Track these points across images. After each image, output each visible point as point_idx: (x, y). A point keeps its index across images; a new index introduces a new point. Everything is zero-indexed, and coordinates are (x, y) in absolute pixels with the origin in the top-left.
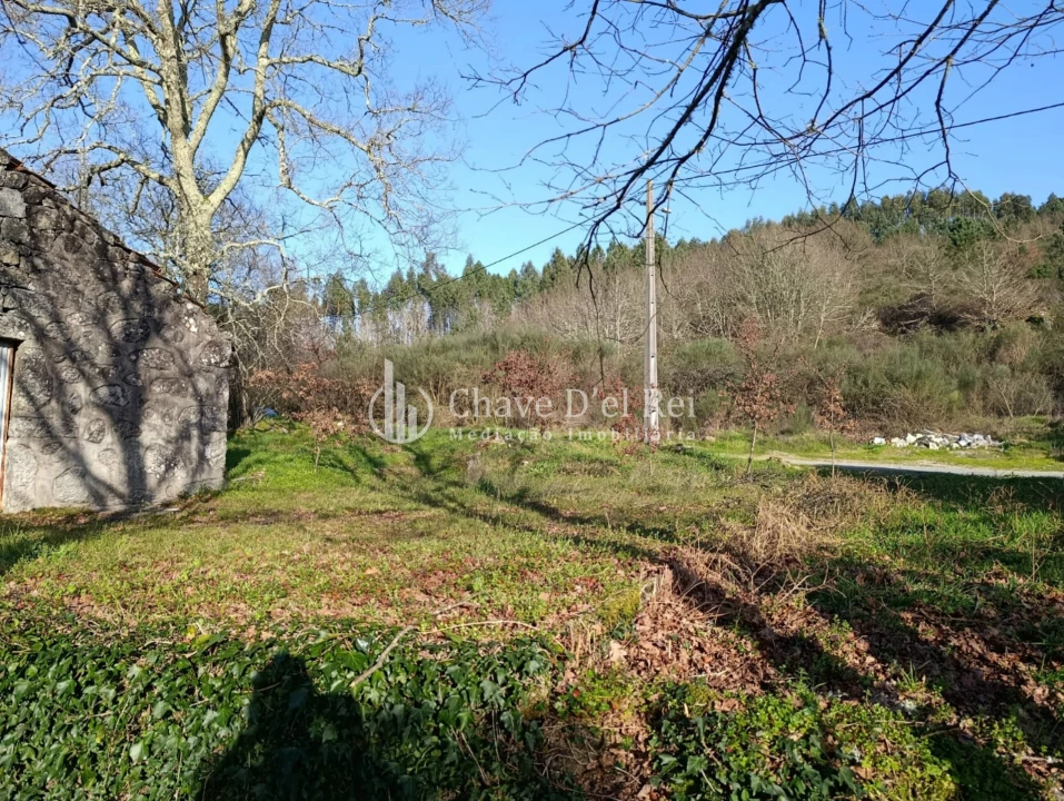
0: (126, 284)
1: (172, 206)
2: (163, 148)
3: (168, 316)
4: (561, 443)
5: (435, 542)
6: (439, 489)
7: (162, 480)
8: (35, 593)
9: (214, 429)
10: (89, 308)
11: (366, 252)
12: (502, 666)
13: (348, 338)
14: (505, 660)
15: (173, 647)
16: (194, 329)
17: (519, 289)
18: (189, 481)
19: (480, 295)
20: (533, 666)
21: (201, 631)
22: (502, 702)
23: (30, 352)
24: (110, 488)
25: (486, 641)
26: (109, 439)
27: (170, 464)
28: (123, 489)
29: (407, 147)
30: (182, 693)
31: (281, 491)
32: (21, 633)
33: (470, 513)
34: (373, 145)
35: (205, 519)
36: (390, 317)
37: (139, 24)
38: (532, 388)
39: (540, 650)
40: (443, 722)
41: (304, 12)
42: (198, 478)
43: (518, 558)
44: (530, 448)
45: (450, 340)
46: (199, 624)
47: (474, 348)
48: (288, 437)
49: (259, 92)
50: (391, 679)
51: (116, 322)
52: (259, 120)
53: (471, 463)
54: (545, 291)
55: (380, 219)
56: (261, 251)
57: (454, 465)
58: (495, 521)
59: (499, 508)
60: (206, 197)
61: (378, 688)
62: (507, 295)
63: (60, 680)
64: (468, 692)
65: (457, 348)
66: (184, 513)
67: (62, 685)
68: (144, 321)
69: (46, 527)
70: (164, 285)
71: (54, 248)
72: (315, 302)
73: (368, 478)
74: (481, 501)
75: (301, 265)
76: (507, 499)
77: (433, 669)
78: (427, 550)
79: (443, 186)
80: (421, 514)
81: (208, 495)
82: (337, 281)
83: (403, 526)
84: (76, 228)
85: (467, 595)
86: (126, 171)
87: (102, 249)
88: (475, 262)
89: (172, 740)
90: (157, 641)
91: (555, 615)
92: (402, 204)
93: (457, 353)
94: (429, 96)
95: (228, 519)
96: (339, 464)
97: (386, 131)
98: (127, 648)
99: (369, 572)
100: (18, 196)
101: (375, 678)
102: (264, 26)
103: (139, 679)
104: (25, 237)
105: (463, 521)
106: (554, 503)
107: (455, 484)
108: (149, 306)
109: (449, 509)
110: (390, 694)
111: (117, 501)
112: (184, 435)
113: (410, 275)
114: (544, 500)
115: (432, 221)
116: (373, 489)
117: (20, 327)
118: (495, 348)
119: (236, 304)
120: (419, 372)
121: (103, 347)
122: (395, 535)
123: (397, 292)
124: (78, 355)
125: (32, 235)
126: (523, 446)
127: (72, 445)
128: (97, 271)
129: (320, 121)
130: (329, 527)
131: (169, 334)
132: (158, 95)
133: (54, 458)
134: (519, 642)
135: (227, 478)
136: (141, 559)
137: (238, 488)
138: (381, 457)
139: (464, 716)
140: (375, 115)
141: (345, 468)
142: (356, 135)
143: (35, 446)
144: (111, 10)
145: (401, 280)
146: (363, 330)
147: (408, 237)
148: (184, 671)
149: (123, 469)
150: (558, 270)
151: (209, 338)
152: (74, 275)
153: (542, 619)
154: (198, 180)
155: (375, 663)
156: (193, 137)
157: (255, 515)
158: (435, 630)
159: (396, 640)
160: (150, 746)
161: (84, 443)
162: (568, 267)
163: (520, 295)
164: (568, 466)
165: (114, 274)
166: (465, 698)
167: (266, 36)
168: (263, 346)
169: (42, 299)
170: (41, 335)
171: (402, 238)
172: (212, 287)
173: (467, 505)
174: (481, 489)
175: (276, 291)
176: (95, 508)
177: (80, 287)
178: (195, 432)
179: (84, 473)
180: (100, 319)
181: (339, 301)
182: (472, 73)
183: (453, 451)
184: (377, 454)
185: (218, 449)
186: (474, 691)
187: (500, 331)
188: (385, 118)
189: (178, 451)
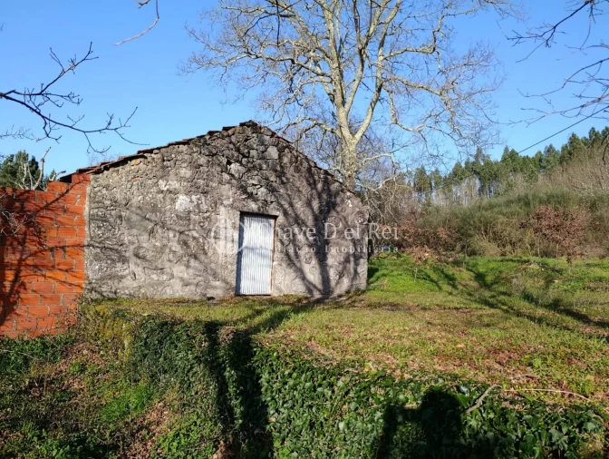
0: (320, 186)
1: (337, 143)
2: (333, 114)
3: (338, 200)
4: (584, 268)
5: (497, 331)
6: (494, 297)
7: (337, 283)
8: (292, 337)
9: (361, 257)
10: (304, 199)
11: (441, 153)
12: (565, 422)
13: (429, 204)
14: (567, 418)
15: (358, 374)
16: (350, 206)
17: (544, 164)
18: (350, 284)
19: (515, 170)
20: (590, 426)
21: (371, 368)
22: (566, 446)
23: (281, 221)
24: (315, 287)
25: (551, 402)
26: (314, 262)
27: (341, 275)
28: (320, 287)
29: (464, 87)
30: (364, 400)
31: (397, 292)
32: (290, 356)
33: (519, 314)
34: (443, 91)
35: (360, 305)
36: (454, 190)
37: (321, 55)
38: (558, 231)
39: (594, 415)
40: (523, 450)
41: (402, 26)
42: (354, 283)
43: (562, 348)
44: (560, 271)
45: (495, 201)
46: (370, 364)
47: (513, 205)
48: (397, 261)
49: (379, 75)
50: (484, 415)
51: (316, 204)
52: (379, 90)
53: (515, 280)
54: (565, 163)
55: (449, 132)
56: (381, 160)
57: (502, 281)
58: (540, 321)
59: (540, 312)
60: (353, 136)
61: (477, 420)
62: (534, 169)
63: (306, 381)
64: (539, 433)
65: (499, 206)
66: (349, 301)
67: (308, 384)
68: (327, 203)
69: (290, 304)
70: (337, 184)
71: (290, 171)
72: (409, 185)
73: (447, 288)
74: (524, 306)
75: (403, 165)
76: (546, 307)
77: (513, 415)
78: (494, 335)
79: (489, 106)
80: (484, 312)
81: (359, 292)
82: (422, 172)
83: (474, 318)
84: (298, 160)
85: (529, 369)
86: (317, 129)
87: (309, 170)
88: (510, 150)
89: (359, 424)
90: (350, 369)
91: (602, 392)
92: (461, 122)
93: (500, 209)
94: (478, 54)
95: (371, 306)
96: (427, 278)
97: (451, 81)
98: (337, 371)
99: (459, 346)
100: (275, 149)
101: (474, 413)
102: (381, 39)
103: (343, 388)
104: (279, 168)
105: (515, 319)
106: (584, 311)
107: (504, 294)
108: (330, 195)
109: (503, 310)
110: (483, 424)
111: (318, 293)
112: (347, 260)
113: (467, 163)
114: (575, 308)
115: (482, 129)
116: (450, 294)
117: (278, 209)
118: (527, 204)
119: (369, 190)
120: (474, 222)
121: (310, 217)
122: (469, 323)
123: (458, 175)
124: (300, 221)
125: (281, 166)
126: (553, 270)
127: (298, 265)
128: (307, 181)
129: (413, 83)
130: (427, 315)
131: (339, 209)
132: (330, 88)
133: (292, 271)
134: (577, 408)
135: (368, 283)
136: (334, 324)
137: (374, 289)
138: (453, 274)
139: (537, 450)
140: (444, 73)
141: (432, 281)
142: (433, 87)
143: (284, 265)
144: (309, 51)
145: (461, 167)
146: (437, 199)
147: (467, 141)
148: (365, 388)
149: (320, 277)
150: (574, 148)
151: (358, 210)
152: (298, 184)
153: (592, 394)
154: (350, 127)
155: (474, 404)
156: (347, 106)
157: (385, 305)
158: (512, 390)
159: (487, 392)
160: (348, 424)
161: (303, 263)
162: (582, 144)
163: (544, 168)
164: (592, 285)
165: (315, 181)
166: (538, 437)
167: (382, 44)
168: (383, 212)
169: (285, 196)
170: (285, 213)
171: (461, 142)
172: (358, 183)
173: (515, 308)
174: (524, 299)
175: (389, 181)
176: (309, 296)
177: (301, 189)
178: (352, 259)
179: (304, 278)
180: (309, 204)
181: (423, 183)
182: (516, 35)
183: (501, 272)
184: (450, 273)
185: (363, 268)
186: (544, 434)
187: (530, 193)
188: (450, 74)
189: (345, 268)
